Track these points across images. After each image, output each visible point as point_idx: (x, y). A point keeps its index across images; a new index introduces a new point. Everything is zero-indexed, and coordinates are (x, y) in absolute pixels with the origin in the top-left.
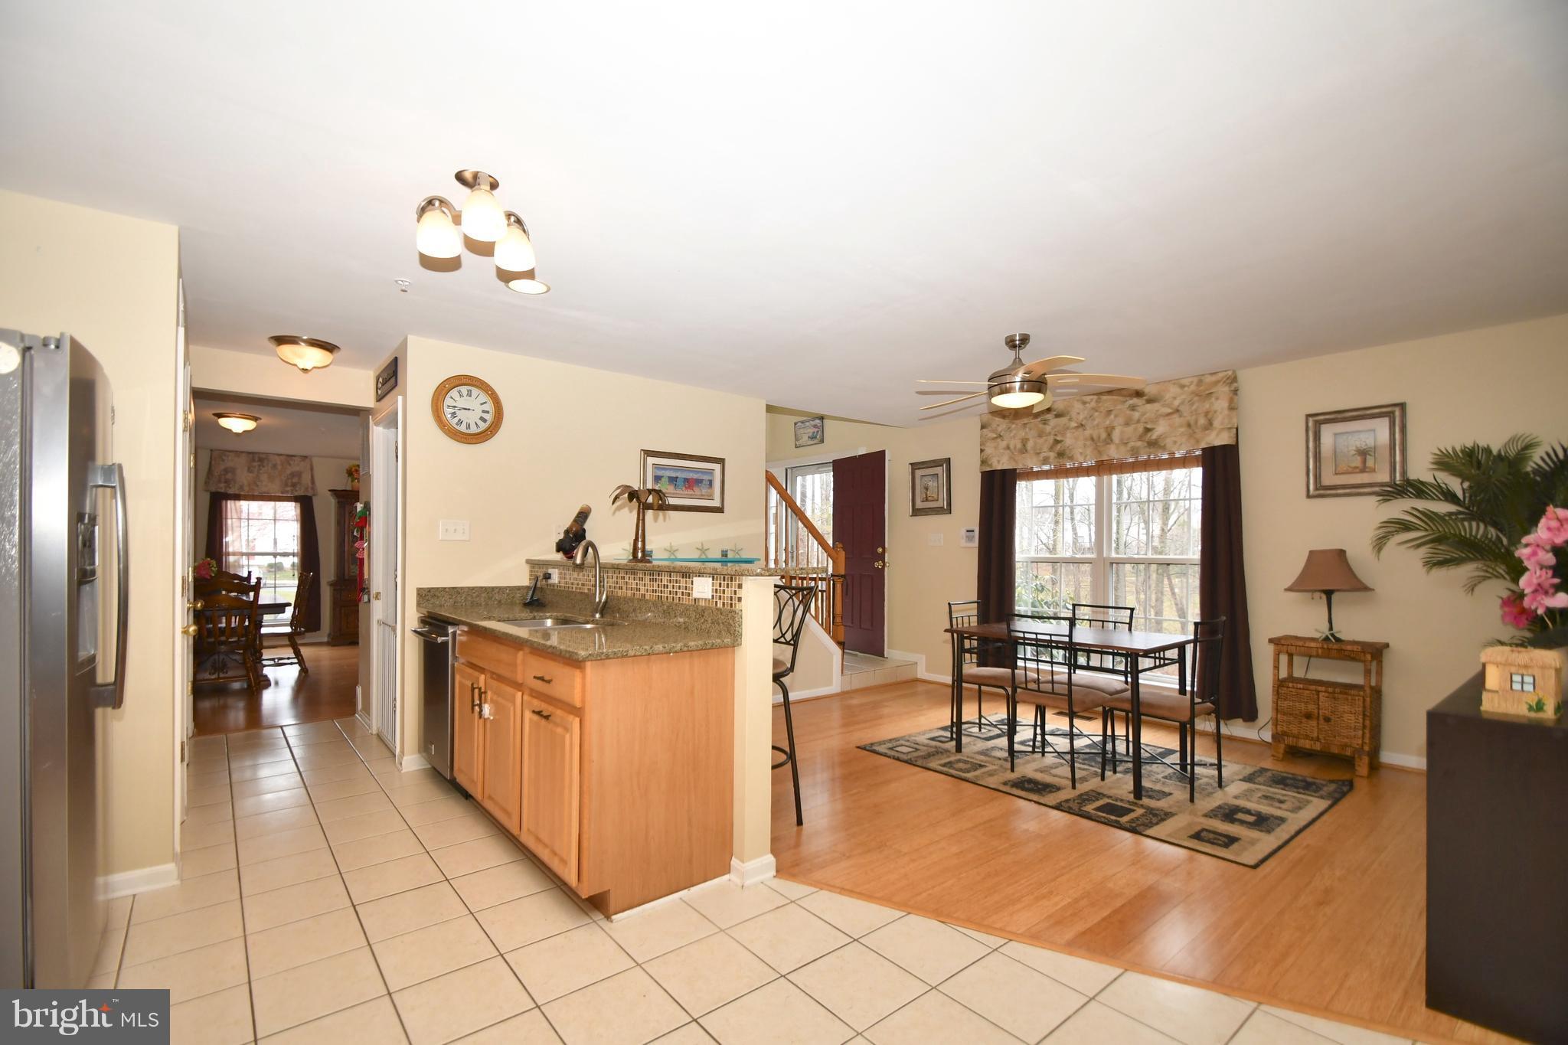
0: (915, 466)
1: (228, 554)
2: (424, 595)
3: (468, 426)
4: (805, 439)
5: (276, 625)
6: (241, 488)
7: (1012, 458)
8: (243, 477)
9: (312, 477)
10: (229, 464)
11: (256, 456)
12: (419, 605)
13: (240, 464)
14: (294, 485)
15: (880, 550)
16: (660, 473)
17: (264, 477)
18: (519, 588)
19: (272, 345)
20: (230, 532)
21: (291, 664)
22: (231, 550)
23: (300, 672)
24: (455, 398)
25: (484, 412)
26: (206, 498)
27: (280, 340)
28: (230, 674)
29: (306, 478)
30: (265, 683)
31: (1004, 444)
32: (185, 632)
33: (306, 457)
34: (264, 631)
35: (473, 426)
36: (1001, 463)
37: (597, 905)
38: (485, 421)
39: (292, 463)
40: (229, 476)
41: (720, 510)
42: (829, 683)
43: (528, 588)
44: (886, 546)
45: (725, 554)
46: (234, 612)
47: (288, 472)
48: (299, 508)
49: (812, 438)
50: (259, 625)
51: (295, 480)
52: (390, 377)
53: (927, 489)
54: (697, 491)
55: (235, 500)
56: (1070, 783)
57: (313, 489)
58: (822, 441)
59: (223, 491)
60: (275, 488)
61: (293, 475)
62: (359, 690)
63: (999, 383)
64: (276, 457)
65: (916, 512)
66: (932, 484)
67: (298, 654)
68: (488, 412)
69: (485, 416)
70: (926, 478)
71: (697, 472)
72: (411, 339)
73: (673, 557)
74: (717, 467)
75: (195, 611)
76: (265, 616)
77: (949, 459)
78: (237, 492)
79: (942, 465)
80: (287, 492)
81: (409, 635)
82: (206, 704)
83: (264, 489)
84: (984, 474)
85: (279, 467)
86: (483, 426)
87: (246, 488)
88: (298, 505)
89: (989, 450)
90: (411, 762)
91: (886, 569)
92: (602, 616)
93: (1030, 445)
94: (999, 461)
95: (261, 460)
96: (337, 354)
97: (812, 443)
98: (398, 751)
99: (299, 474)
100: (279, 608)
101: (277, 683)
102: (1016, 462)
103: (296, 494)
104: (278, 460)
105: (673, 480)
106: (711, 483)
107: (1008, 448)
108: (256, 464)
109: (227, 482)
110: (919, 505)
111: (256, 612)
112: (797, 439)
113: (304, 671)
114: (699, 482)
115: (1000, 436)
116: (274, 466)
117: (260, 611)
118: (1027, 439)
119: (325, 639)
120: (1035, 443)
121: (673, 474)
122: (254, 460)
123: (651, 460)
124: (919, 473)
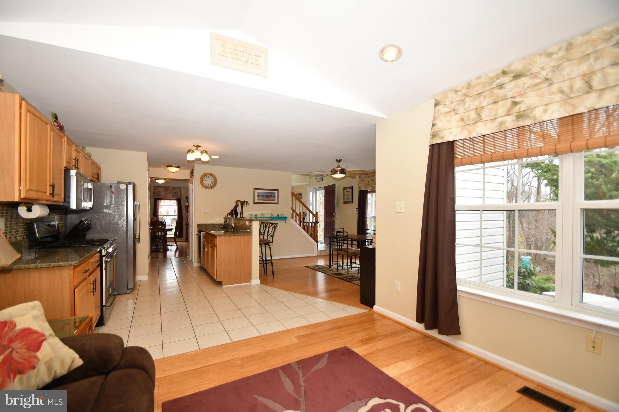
0: (344, 189)
1: (159, 215)
2: (199, 225)
3: (209, 185)
4: (318, 180)
5: (171, 234)
6: (162, 197)
7: (366, 187)
8: (163, 194)
9: (181, 193)
10: (159, 190)
11: (166, 188)
12: (197, 228)
13: (161, 190)
14: (176, 196)
15: (334, 214)
16: (259, 194)
17: (168, 194)
18: (221, 224)
19: (166, 167)
20: (159, 209)
21: (174, 245)
22: (160, 214)
23: (177, 248)
24: (206, 178)
25: (212, 181)
26: (153, 200)
27: (168, 166)
28: (159, 247)
29: (179, 194)
30: (168, 250)
31: (364, 183)
32: (149, 232)
33: (179, 187)
34: (167, 236)
35: (210, 185)
36: (363, 189)
37: (220, 283)
38: (212, 183)
39: (175, 189)
40: (159, 193)
41: (277, 203)
42: (313, 253)
43: (223, 224)
44: (336, 213)
45: (278, 215)
46: (160, 231)
47: (174, 192)
48: (177, 202)
49: (320, 179)
50: (166, 235)
51: (176, 194)
52: (192, 174)
53: (347, 196)
54: (270, 198)
55: (161, 200)
56: (347, 274)
57: (181, 196)
58: (322, 180)
59: (157, 198)
60: (171, 196)
61: (175, 193)
62: (188, 250)
63: (334, 172)
64: (171, 188)
65: (345, 203)
66: (348, 194)
67: (176, 243)
68: (213, 181)
69: (213, 182)
70: (347, 192)
71: (270, 193)
72: (195, 165)
73: (251, 216)
74: (276, 192)
75: (151, 228)
76: (167, 232)
77: (352, 186)
78: (161, 198)
79: (350, 188)
80: (174, 198)
81: (195, 235)
82: (154, 254)
83: (168, 197)
84: (359, 191)
85: (172, 191)
86: (212, 185)
87: (163, 197)
88: (177, 201)
89: (360, 185)
90: (196, 264)
91: (336, 220)
92: (234, 230)
93: (370, 183)
94: (362, 188)
95: (167, 189)
96: (180, 168)
97: (320, 181)
98: (193, 262)
99: (177, 192)
100: (171, 230)
101: (171, 250)
102: (366, 188)
103: (176, 198)
104: (172, 189)
105: (263, 196)
106: (274, 196)
107: (365, 184)
108: (166, 190)
109: (158, 195)
110: (345, 200)
111: (165, 231)
112: (316, 180)
113: (177, 247)
114: (271, 196)
115: (363, 180)
116: (171, 190)
117: (166, 231)
118: (369, 181)
119: (184, 240)
120: (371, 182)
121: (263, 194)
122: (165, 189)
123: (257, 191)
124: (345, 191)
